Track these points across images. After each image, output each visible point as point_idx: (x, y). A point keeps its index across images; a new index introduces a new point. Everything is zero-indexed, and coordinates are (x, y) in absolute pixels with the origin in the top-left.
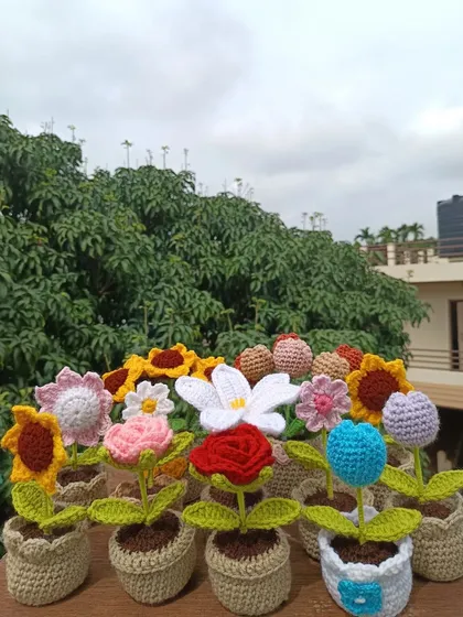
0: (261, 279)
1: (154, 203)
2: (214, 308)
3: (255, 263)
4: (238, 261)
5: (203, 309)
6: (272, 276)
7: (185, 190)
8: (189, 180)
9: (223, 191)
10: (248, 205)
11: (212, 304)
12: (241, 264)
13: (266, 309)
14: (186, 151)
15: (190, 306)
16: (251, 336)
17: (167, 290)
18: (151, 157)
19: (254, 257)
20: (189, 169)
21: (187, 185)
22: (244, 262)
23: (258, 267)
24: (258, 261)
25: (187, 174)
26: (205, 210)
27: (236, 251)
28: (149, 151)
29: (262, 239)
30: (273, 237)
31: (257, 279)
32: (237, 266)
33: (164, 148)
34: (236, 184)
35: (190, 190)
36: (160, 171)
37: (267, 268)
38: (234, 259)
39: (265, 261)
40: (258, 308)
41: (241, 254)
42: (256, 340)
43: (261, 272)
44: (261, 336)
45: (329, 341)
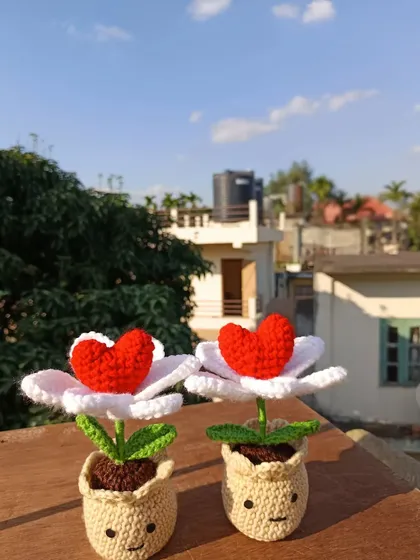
0: (62, 236)
2: (13, 264)
3: (55, 220)
4: (37, 219)
6: (72, 234)
9: (14, 144)
10: (44, 163)
11: (10, 260)
12: (40, 222)
13: (69, 267)
16: (57, 294)
19: (55, 214)
22: (43, 219)
23: (58, 225)
24: (58, 218)
27: (34, 209)
29: (63, 197)
30: (74, 196)
31: (57, 237)
32: (36, 223)
34: (32, 138)
37: (70, 225)
38: (33, 216)
39: (66, 218)
40: (62, 266)
41: (39, 211)
42: (63, 297)
43: (62, 231)
44: (67, 293)
45: (135, 296)
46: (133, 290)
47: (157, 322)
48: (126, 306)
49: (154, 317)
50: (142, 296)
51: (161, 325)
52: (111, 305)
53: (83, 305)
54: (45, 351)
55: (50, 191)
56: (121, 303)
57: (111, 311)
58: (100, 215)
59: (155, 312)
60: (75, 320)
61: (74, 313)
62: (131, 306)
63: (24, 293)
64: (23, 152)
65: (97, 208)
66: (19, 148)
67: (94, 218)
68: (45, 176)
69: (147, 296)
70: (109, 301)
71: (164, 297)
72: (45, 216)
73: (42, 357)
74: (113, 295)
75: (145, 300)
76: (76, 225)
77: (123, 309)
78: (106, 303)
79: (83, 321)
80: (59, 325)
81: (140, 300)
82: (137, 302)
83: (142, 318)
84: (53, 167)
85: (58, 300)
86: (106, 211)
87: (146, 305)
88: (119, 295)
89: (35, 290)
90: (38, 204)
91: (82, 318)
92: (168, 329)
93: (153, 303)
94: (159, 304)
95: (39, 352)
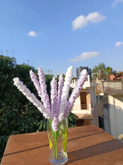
1: (4, 67)
5: (20, 96)
7: (13, 63)
8: (14, 60)
9: (23, 63)
12: (30, 84)
14: (13, 52)
15: (17, 95)
17: (10, 91)
18: (2, 53)
20: (14, 57)
21: (13, 61)
25: (13, 58)
26: (19, 69)
27: (28, 80)
28: (1, 51)
33: (7, 51)
34: (27, 61)
35: (14, 63)
36: (5, 57)
54: (33, 119)
58: (46, 81)
63: (27, 103)
64: (25, 65)
66: (24, 64)
73: (32, 120)
95: (31, 119)
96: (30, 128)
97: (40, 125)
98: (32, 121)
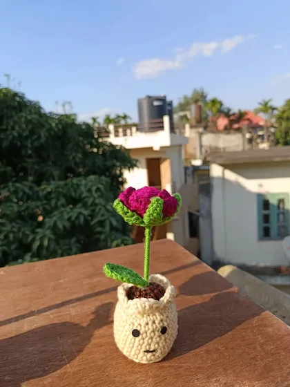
0: (29, 146)
3: (25, 134)
4: (11, 134)
6: (36, 144)
10: (16, 94)
12: (14, 136)
13: (36, 167)
16: (26, 186)
19: (23, 130)
22: (15, 134)
23: (27, 138)
27: (10, 127)
29: (29, 117)
30: (37, 117)
32: (10, 137)
34: (6, 78)
37: (35, 137)
38: (8, 132)
39: (32, 132)
40: (29, 166)
41: (13, 128)
42: (31, 188)
43: (29, 141)
44: (34, 185)
45: (81, 184)
46: (80, 181)
47: (97, 201)
48: (75, 191)
49: (95, 199)
50: (86, 185)
51: (101, 204)
52: (65, 191)
53: (45, 192)
54: (17, 226)
55: (20, 114)
56: (72, 189)
57: (65, 196)
58: (56, 129)
59: (96, 195)
60: (39, 203)
61: (38, 199)
62: (79, 192)
65: (54, 125)
67: (52, 132)
68: (16, 104)
69: (90, 184)
70: (62, 188)
71: (102, 184)
72: (18, 132)
73: (15, 230)
74: (66, 185)
75: (88, 187)
76: (39, 137)
77: (73, 194)
78: (61, 190)
79: (46, 204)
80: (27, 208)
81: (85, 188)
82: (83, 188)
83: (86, 199)
84: (22, 97)
85: (27, 190)
86: (60, 126)
87: (89, 190)
88: (70, 184)
89: (10, 184)
90: (11, 123)
91: (44, 202)
92: (105, 206)
93: (94, 189)
94: (98, 190)
95: (13, 227)
96: (9, 248)
97: (34, 240)
98: (14, 232)
